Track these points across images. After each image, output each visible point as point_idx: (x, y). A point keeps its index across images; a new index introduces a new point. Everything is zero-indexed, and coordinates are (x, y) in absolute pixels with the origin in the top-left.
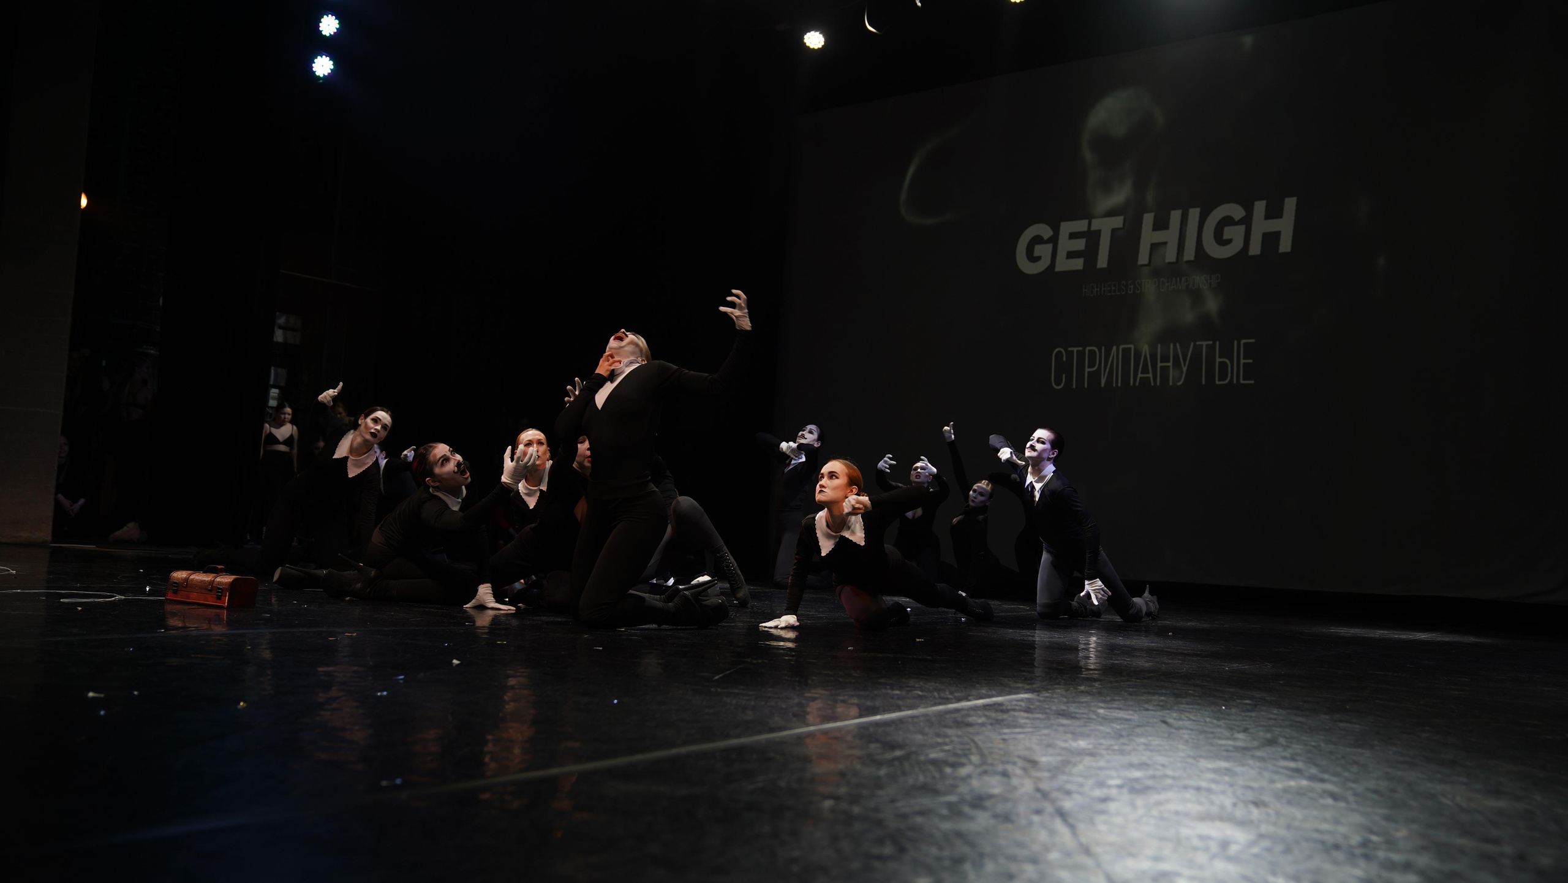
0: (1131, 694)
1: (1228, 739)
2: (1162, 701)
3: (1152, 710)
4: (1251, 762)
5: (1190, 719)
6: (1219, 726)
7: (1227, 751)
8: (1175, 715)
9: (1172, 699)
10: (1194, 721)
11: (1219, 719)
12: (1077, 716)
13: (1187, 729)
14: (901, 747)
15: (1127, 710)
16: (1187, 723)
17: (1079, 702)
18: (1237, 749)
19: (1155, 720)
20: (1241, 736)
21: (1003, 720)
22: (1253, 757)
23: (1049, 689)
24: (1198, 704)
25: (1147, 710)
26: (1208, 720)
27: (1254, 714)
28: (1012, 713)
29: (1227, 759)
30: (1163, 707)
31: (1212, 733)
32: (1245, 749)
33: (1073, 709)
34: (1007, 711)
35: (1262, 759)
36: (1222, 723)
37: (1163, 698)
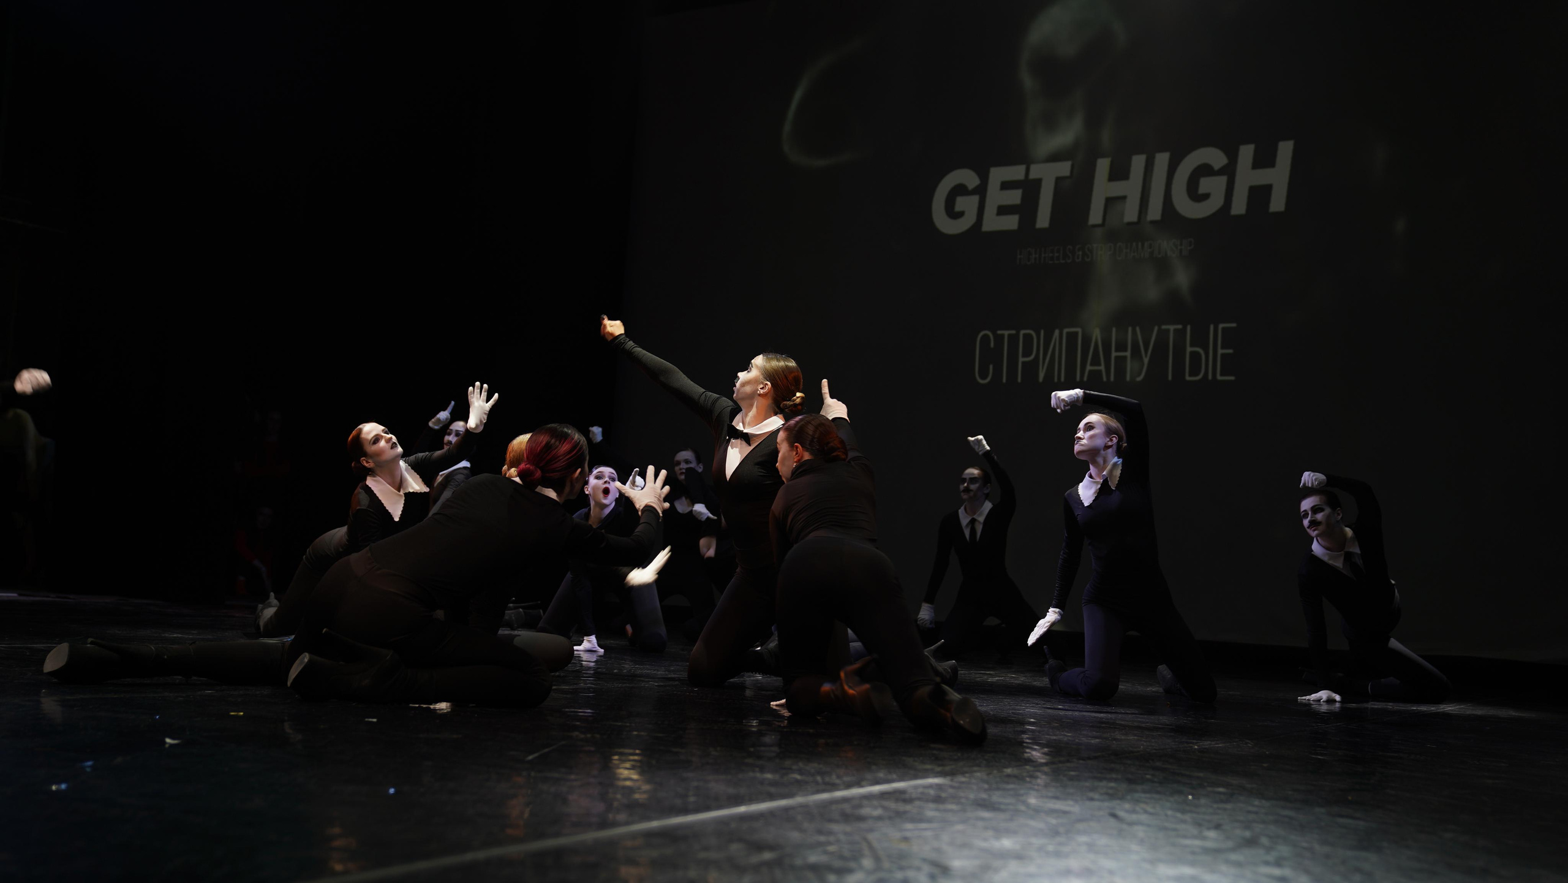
0: (1071, 779)
1: (1195, 837)
2: (1112, 788)
3: (1098, 800)
4: (1224, 868)
5: (1146, 812)
6: (1184, 822)
7: (1193, 853)
8: (1127, 806)
9: (1124, 786)
10: (1151, 814)
11: (1183, 812)
12: (1003, 807)
13: (1142, 824)
14: (771, 848)
15: (1065, 799)
16: (1143, 817)
17: (1004, 789)
18: (1206, 851)
19: (1101, 813)
20: (1212, 834)
21: (905, 812)
22: (1227, 862)
23: (967, 772)
24: (1158, 792)
25: (1092, 799)
26: (1170, 813)
27: (1229, 806)
28: (917, 803)
29: (1192, 864)
30: (1112, 796)
31: (1175, 830)
32: (1217, 851)
33: (996, 797)
34: (909, 801)
35: (1238, 864)
36: (1187, 817)
37: (1112, 784)
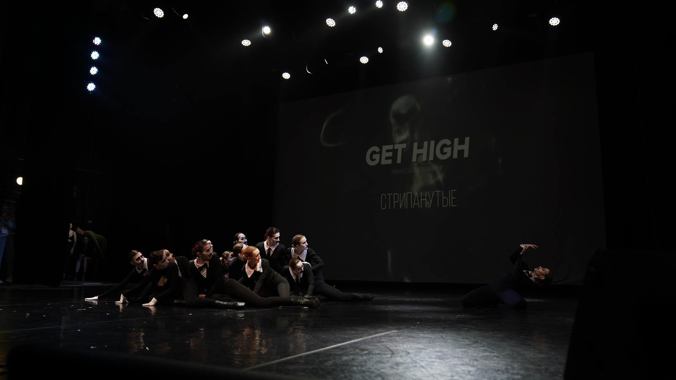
0: (428, 328)
1: (463, 342)
2: (439, 330)
3: (437, 334)
4: (471, 348)
5: (450, 336)
6: (459, 338)
7: (464, 345)
8: (445, 335)
9: (442, 329)
10: (451, 336)
11: (459, 335)
12: (415, 337)
13: (450, 339)
14: (366, 350)
15: (429, 334)
16: (449, 337)
17: (413, 332)
18: (467, 345)
19: (439, 337)
20: (467, 340)
21: (392, 340)
22: (472, 347)
23: (401, 329)
24: (451, 331)
25: (436, 334)
26: (455, 336)
27: (469, 333)
28: (394, 337)
29: (464, 348)
30: (440, 332)
31: (458, 340)
32: (469, 345)
33: (412, 335)
34: (391, 337)
35: (475, 347)
36: (460, 336)
37: (439, 329)
